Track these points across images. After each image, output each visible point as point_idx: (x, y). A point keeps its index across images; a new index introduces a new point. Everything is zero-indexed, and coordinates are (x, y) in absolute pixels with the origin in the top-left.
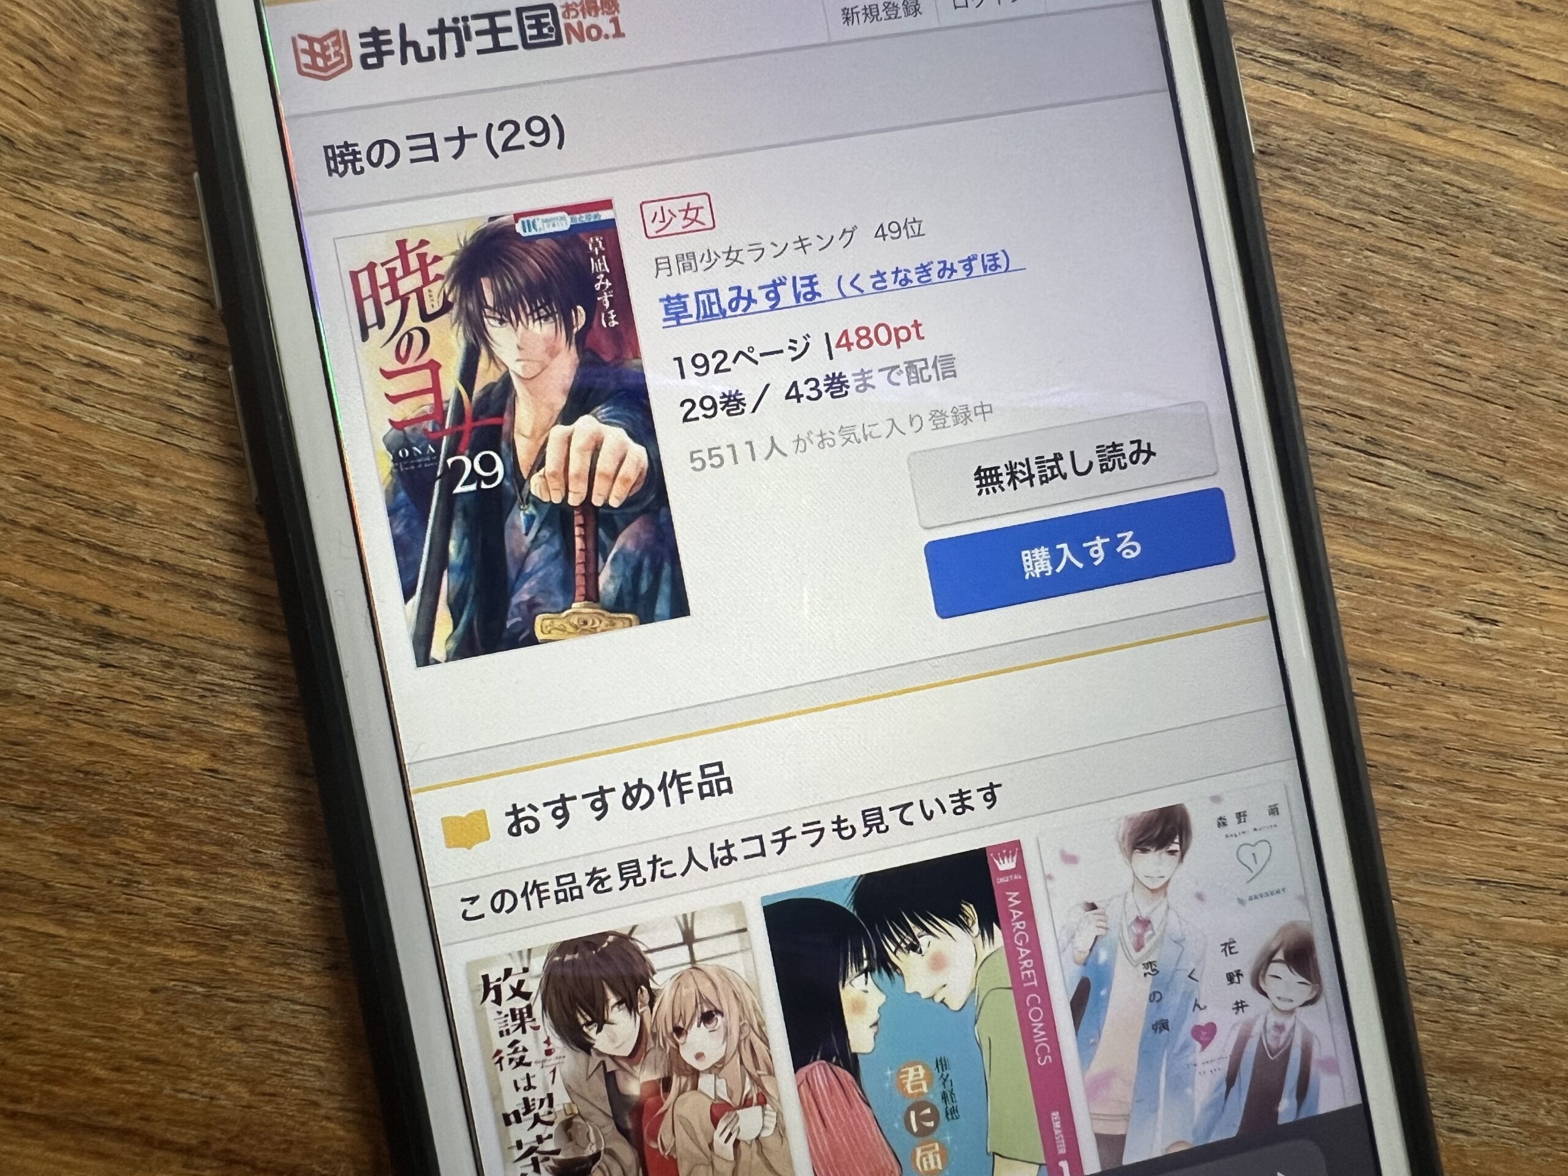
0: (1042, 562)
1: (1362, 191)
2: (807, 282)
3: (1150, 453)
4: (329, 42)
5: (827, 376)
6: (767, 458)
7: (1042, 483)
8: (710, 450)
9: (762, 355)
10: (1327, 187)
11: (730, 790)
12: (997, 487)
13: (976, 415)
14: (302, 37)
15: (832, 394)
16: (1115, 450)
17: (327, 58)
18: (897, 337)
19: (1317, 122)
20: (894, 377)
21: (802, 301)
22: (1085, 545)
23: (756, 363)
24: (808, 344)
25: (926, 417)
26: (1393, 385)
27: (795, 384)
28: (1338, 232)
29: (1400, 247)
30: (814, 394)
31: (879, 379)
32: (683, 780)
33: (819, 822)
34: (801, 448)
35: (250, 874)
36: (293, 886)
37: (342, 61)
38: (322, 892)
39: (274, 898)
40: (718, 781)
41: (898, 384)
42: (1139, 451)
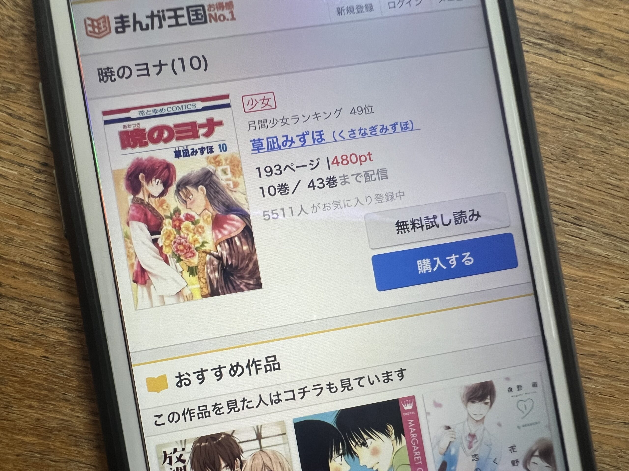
0: (427, 266)
1: (574, 104)
2: (318, 134)
3: (478, 216)
4: (101, 21)
5: (327, 177)
6: (299, 215)
7: (427, 229)
8: (272, 211)
9: (297, 167)
10: (557, 101)
11: (279, 369)
12: (406, 230)
13: (397, 196)
14: (89, 19)
15: (329, 186)
16: (462, 215)
17: (99, 28)
18: (360, 159)
19: (553, 72)
20: (359, 178)
21: (316, 143)
22: (447, 258)
23: (294, 171)
24: (318, 163)
25: (373, 197)
26: (587, 193)
27: (312, 181)
28: (562, 122)
29: (592, 130)
30: (321, 186)
31: (351, 179)
32: (257, 363)
33: (320, 385)
34: (315, 210)
35: (62, 404)
36: (79, 409)
37: (106, 30)
38: (93, 413)
39: (72, 415)
40: (274, 364)
41: (360, 182)
42: (473, 215)
